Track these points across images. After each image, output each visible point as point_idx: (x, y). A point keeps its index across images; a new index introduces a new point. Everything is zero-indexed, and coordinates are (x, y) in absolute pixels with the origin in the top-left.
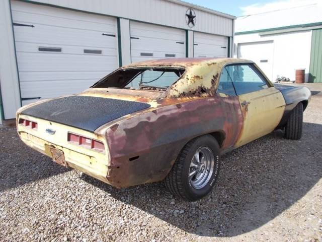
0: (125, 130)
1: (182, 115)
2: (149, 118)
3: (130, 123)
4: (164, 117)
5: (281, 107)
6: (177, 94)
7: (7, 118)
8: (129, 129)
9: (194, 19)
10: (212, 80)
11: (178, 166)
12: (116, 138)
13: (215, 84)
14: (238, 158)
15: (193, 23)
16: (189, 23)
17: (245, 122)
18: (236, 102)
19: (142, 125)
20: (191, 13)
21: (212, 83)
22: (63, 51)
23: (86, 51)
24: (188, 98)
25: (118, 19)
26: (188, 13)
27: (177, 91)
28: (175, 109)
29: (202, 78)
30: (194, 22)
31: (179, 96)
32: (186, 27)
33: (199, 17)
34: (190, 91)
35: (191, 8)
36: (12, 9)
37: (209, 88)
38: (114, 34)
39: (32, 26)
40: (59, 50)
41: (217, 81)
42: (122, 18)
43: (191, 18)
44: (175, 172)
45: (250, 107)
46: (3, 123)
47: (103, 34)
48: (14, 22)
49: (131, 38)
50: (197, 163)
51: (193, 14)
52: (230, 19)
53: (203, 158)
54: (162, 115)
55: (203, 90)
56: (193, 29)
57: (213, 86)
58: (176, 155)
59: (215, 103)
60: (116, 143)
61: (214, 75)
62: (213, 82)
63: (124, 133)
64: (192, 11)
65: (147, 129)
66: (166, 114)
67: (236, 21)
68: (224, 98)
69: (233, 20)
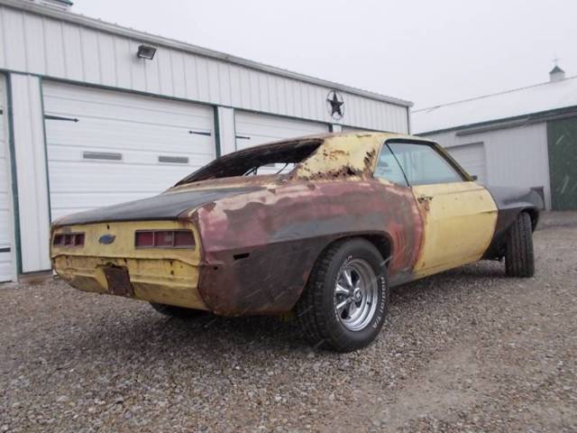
0: (226, 211)
1: (317, 200)
2: (263, 199)
3: (234, 203)
4: (287, 199)
5: (490, 213)
6: (308, 174)
7: (25, 269)
8: (232, 212)
9: (341, 107)
10: (366, 159)
11: (315, 284)
12: (211, 222)
13: (371, 165)
14: (424, 302)
15: (340, 113)
16: (333, 113)
17: (427, 228)
18: (408, 194)
19: (253, 208)
20: (335, 97)
21: (366, 163)
22: (125, 159)
23: (162, 159)
24: (326, 181)
25: (215, 107)
26: (331, 98)
27: (309, 170)
28: (305, 190)
29: (348, 154)
30: (342, 111)
31: (312, 178)
32: (328, 119)
33: (348, 103)
34: (330, 172)
35: (336, 89)
36: (44, 93)
37: (361, 169)
38: (208, 132)
39: (76, 120)
40: (117, 157)
41: (374, 161)
42: (220, 106)
43: (336, 106)
44: (310, 296)
45: (432, 205)
46: (18, 278)
47: (191, 132)
48: (46, 114)
49: (237, 137)
50: (347, 286)
51: (339, 100)
52: (402, 106)
53: (359, 281)
54: (283, 196)
55: (350, 172)
56: (341, 122)
57: (368, 167)
58: (310, 263)
59: (371, 190)
60: (212, 229)
61: (369, 151)
62: (367, 160)
63: (224, 216)
64: (337, 95)
65: (262, 214)
66: (291, 196)
67: (411, 109)
68: (388, 186)
69: (407, 108)
